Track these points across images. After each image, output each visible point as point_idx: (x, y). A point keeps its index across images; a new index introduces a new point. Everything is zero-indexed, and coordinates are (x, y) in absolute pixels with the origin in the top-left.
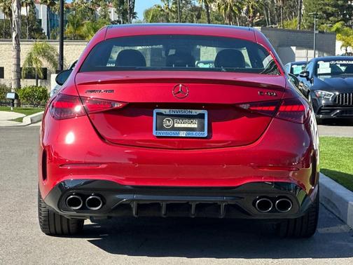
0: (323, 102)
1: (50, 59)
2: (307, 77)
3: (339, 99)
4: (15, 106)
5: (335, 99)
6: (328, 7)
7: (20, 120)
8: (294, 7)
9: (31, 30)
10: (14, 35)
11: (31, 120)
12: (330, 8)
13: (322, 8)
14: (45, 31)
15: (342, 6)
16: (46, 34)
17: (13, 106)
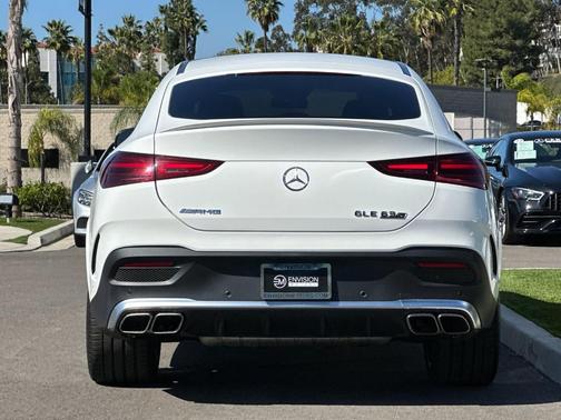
0: (528, 207)
1: (63, 135)
2: (497, 165)
3: (553, 203)
4: (14, 215)
5: (545, 201)
6: (499, 50)
7: (23, 240)
8: (447, 50)
9: (31, 89)
10: (10, 101)
11: (42, 240)
12: (504, 52)
13: (490, 52)
14: (54, 90)
15: (523, 47)
16: (55, 96)
17: (10, 216)
